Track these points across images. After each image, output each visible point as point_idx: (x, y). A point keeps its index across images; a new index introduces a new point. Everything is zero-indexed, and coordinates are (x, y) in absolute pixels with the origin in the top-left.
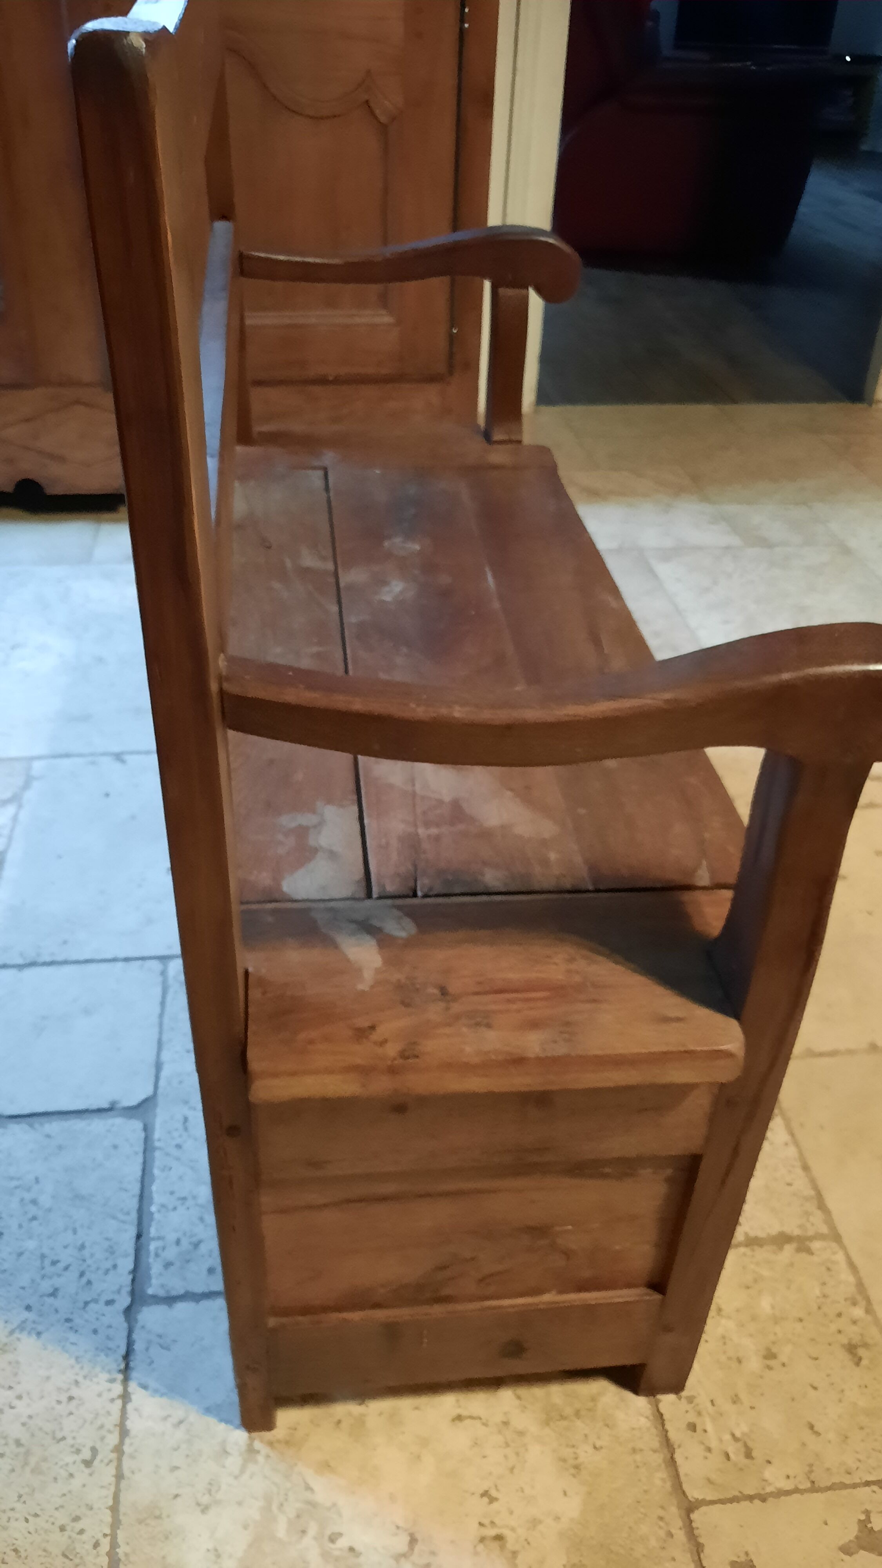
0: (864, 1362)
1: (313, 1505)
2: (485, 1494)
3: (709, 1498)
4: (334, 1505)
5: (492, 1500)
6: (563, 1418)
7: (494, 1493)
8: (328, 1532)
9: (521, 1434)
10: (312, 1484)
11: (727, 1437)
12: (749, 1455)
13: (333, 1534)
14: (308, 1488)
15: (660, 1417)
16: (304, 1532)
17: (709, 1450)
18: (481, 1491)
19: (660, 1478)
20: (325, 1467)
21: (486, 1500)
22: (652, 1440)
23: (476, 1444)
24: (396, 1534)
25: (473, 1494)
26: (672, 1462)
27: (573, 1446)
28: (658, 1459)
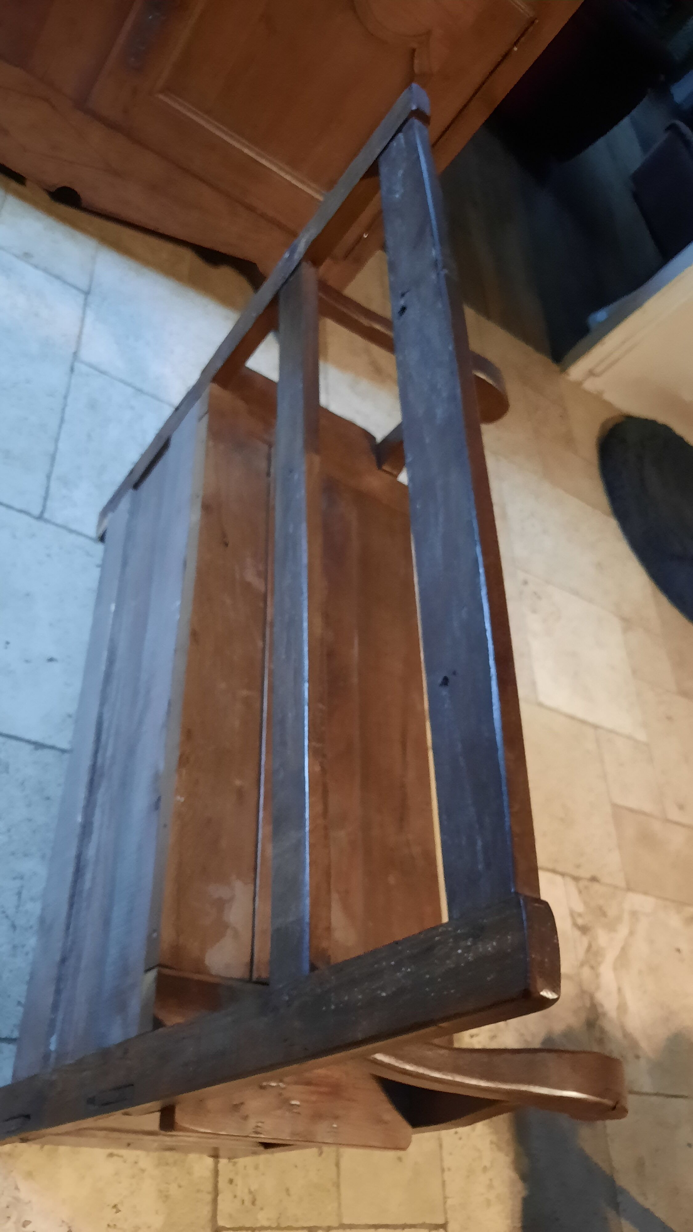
0: (324, 1155)
1: (17, 1199)
2: (115, 1206)
3: (228, 1226)
4: (30, 1202)
5: (118, 1211)
6: (167, 1164)
7: (119, 1207)
8: (23, 1220)
9: (143, 1171)
10: (20, 1186)
11: (246, 1191)
12: (253, 1203)
13: (26, 1221)
14: (17, 1188)
15: (216, 1173)
16: (9, 1217)
17: (235, 1197)
18: (113, 1204)
19: (206, 1210)
20: (29, 1175)
21: (115, 1210)
22: (208, 1186)
23: (117, 1174)
24: (61, 1226)
25: (108, 1205)
26: (215, 1201)
27: (167, 1183)
28: (209, 1198)
